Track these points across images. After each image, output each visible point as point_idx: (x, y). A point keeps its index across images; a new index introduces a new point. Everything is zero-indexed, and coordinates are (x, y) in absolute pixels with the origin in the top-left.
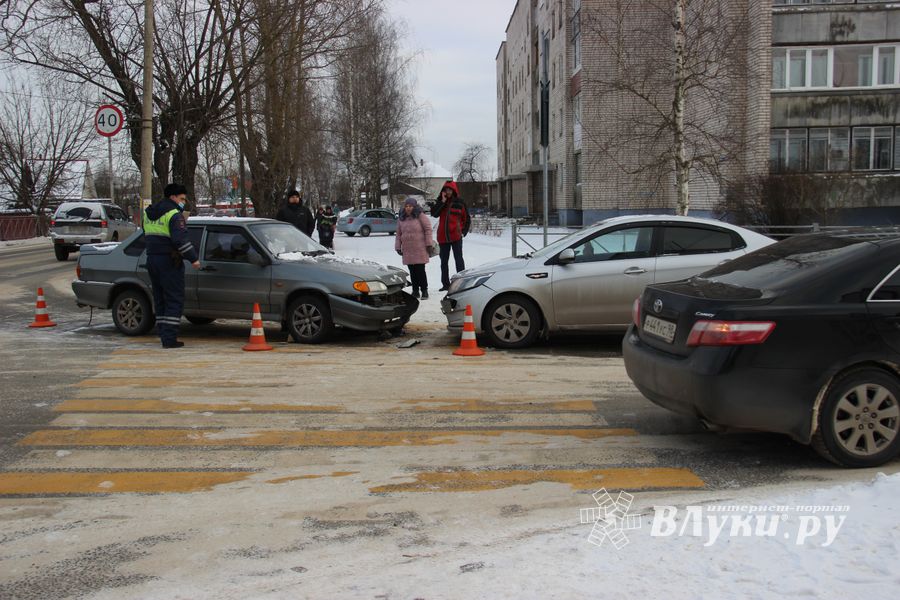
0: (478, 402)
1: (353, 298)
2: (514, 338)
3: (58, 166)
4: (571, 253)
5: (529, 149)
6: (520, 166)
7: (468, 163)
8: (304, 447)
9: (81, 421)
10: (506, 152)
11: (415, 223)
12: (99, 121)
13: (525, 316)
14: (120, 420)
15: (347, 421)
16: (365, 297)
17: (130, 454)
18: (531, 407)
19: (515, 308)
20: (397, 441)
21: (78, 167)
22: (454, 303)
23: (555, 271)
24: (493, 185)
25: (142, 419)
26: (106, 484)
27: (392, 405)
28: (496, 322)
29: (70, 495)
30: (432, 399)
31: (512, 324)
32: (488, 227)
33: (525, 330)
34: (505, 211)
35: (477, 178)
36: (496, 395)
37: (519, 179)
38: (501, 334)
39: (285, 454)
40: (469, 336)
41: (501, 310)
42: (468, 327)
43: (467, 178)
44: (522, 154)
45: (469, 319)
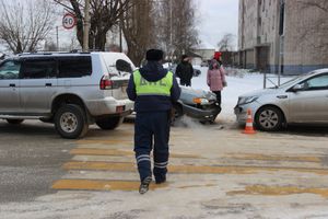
0: (262, 155)
1: (194, 106)
2: (270, 126)
3: (34, 42)
4: (300, 86)
5: (255, 36)
6: (251, 44)
7: (225, 42)
8: (189, 173)
9: (85, 158)
10: (243, 37)
11: (218, 71)
12: (64, 22)
13: (276, 116)
14: (102, 158)
15: (204, 162)
16: (199, 106)
17: (112, 174)
18: (287, 158)
19: (271, 112)
20: (230, 172)
21: (43, 42)
22: (241, 109)
23: (291, 95)
24: (236, 53)
25: (112, 159)
26: (107, 186)
27: (223, 155)
28: (261, 119)
29: (93, 190)
30: (240, 153)
31: (269, 119)
32: (235, 74)
33: (275, 123)
34: (242, 65)
35: (229, 50)
36: (269, 153)
37: (249, 50)
38: (263, 124)
39: (181, 175)
40: (250, 124)
41: (264, 113)
42: (249, 120)
43: (224, 49)
44: (251, 38)
45: (250, 117)
